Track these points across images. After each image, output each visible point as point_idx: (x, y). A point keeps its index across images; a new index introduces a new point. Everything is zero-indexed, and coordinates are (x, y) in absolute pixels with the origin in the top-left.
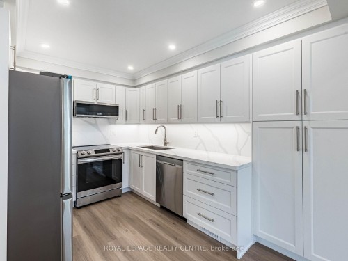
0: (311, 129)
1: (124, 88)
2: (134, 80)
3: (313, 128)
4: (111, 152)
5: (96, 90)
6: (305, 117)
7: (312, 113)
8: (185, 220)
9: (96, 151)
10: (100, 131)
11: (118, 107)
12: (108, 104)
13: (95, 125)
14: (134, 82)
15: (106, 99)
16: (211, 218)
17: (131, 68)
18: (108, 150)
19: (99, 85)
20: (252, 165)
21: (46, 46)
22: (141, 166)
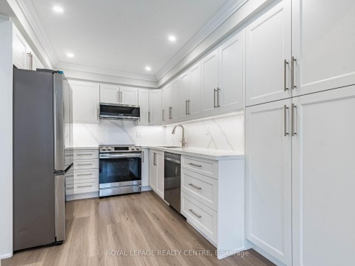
0: (301, 106)
1: (147, 90)
2: (157, 82)
3: (303, 105)
4: (130, 150)
5: (120, 94)
6: (295, 92)
7: (302, 86)
8: (185, 219)
9: (116, 149)
10: (127, 132)
11: (139, 109)
12: (130, 106)
13: (122, 127)
14: (156, 84)
15: (128, 101)
16: (199, 214)
17: (148, 69)
18: (127, 148)
19: (122, 88)
20: (245, 158)
21: (70, 55)
22: (155, 164)
